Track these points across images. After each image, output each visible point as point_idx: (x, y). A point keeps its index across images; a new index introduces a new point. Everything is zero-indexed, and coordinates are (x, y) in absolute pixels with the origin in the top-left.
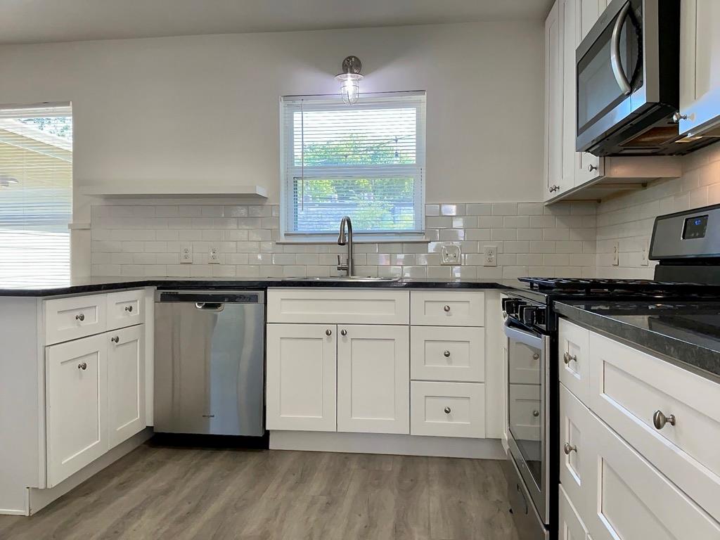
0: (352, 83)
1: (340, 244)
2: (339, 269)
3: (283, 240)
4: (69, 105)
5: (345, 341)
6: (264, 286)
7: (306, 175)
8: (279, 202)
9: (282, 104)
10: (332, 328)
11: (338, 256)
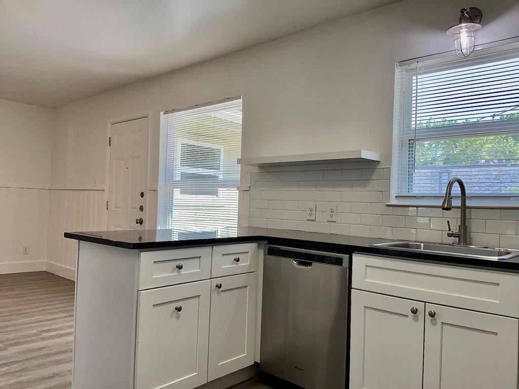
0: (466, 35)
1: (444, 209)
2: (449, 235)
3: (394, 201)
4: (240, 98)
5: (434, 323)
6: (350, 250)
7: (419, 136)
8: (390, 164)
9: (398, 70)
10: (419, 306)
11: (448, 222)
